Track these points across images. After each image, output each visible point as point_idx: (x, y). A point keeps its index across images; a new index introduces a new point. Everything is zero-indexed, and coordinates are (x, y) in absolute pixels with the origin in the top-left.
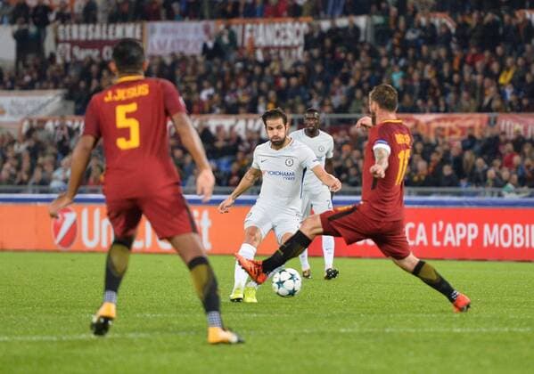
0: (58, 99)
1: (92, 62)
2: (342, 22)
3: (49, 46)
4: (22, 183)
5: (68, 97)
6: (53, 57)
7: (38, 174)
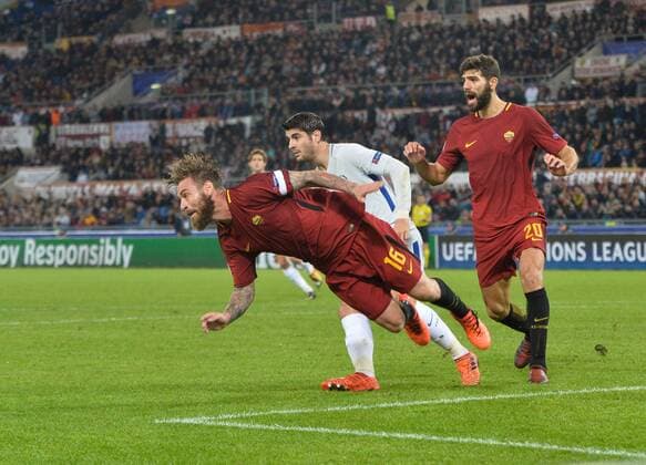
0: (58, 172)
1: (79, 149)
2: (233, 121)
3: (52, 138)
4: (35, 224)
5: (64, 171)
6: (54, 145)
7: (46, 220)
